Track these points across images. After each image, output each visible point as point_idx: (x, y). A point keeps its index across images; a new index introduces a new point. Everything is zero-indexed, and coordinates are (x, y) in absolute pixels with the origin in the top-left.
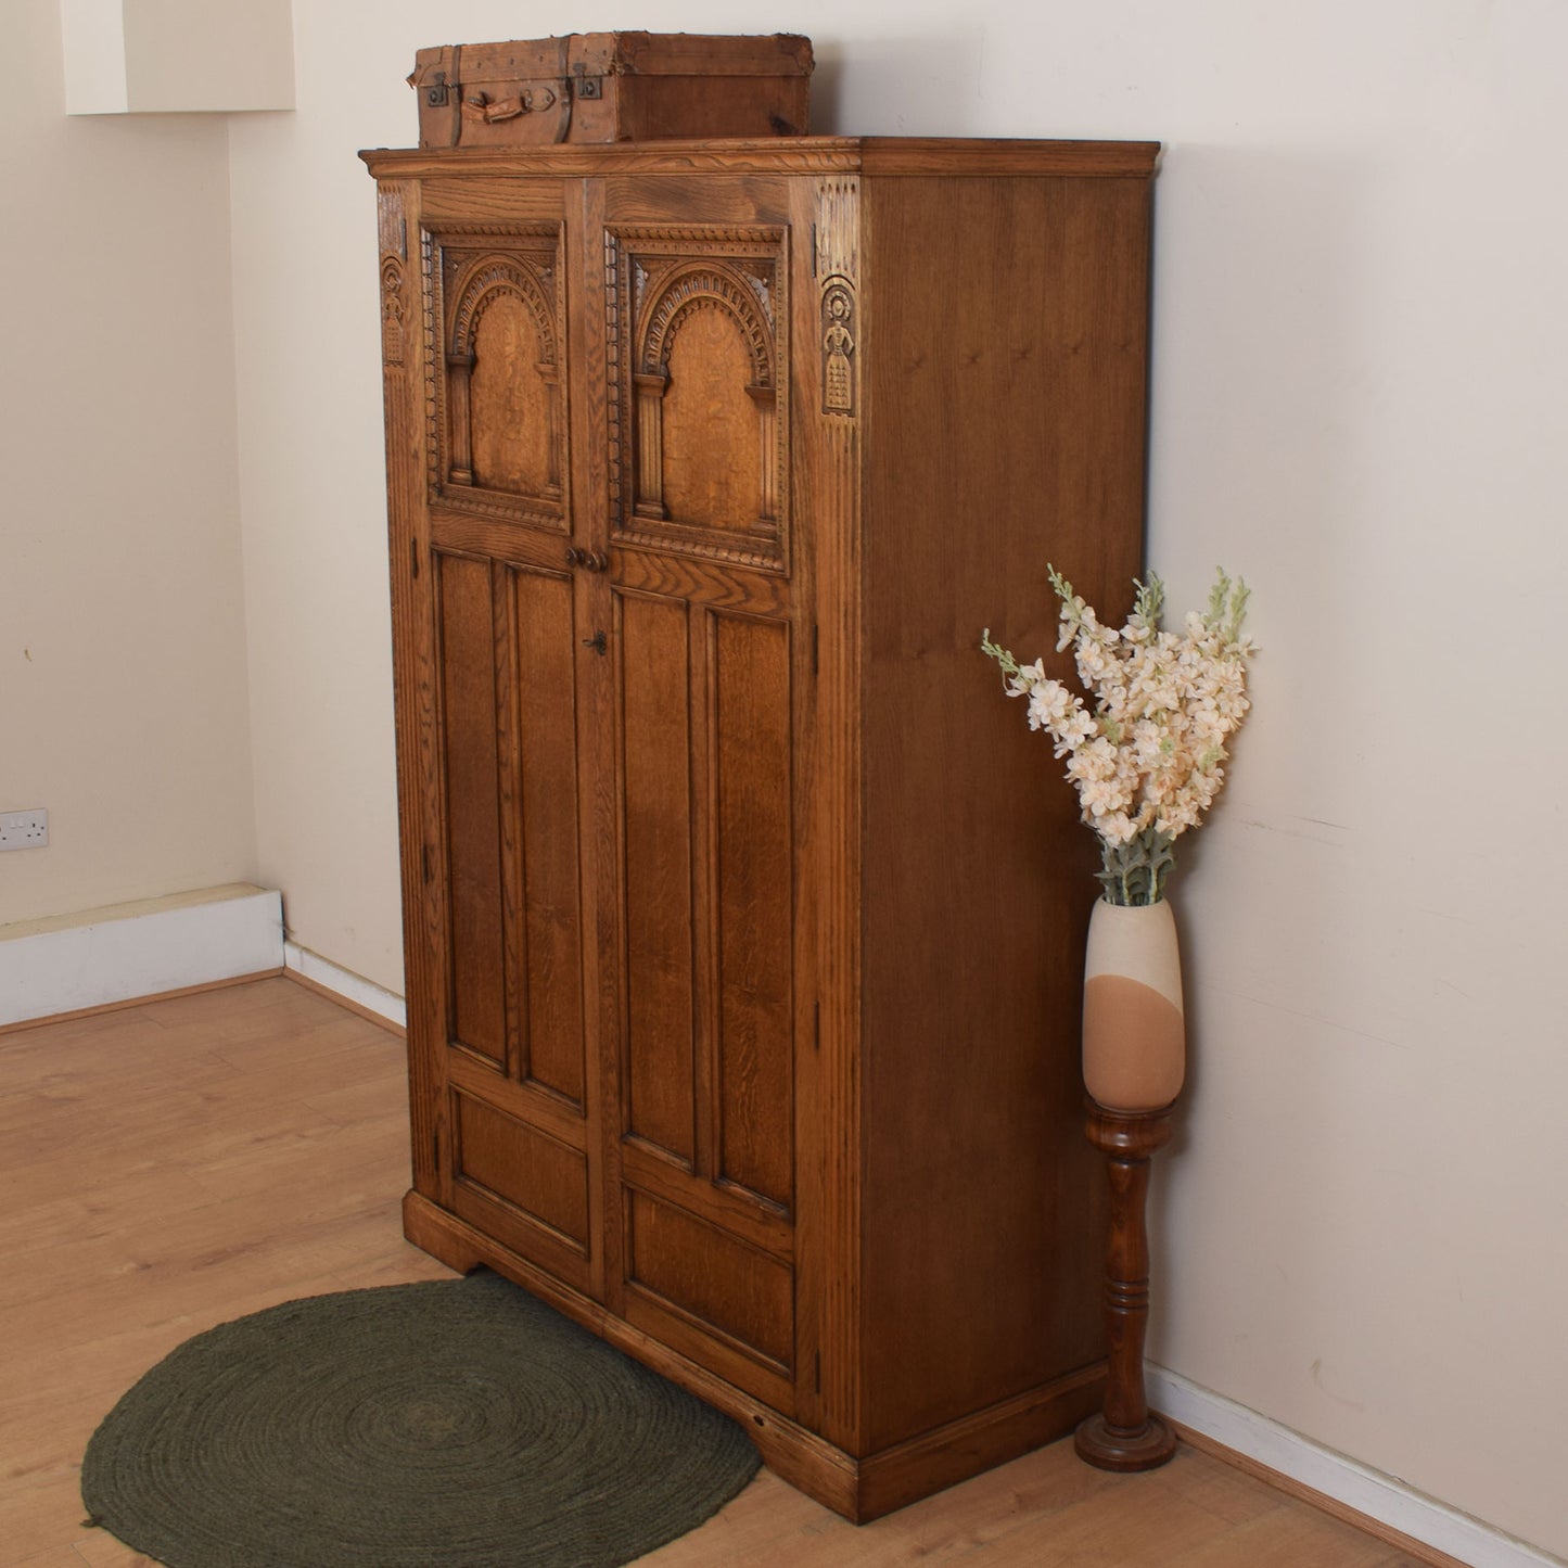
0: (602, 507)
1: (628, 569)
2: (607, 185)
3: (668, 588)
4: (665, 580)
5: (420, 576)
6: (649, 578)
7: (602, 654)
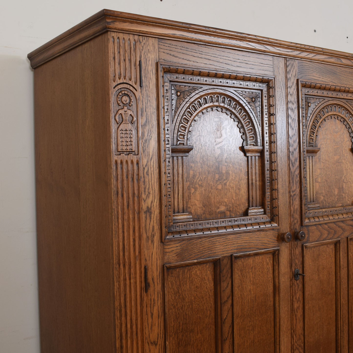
0: (297, 209)
1: (311, 234)
2: (298, 63)
3: (330, 236)
4: (329, 233)
5: (151, 289)
6: (322, 234)
7: (297, 280)
